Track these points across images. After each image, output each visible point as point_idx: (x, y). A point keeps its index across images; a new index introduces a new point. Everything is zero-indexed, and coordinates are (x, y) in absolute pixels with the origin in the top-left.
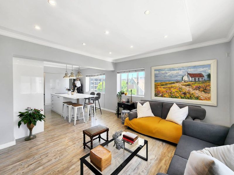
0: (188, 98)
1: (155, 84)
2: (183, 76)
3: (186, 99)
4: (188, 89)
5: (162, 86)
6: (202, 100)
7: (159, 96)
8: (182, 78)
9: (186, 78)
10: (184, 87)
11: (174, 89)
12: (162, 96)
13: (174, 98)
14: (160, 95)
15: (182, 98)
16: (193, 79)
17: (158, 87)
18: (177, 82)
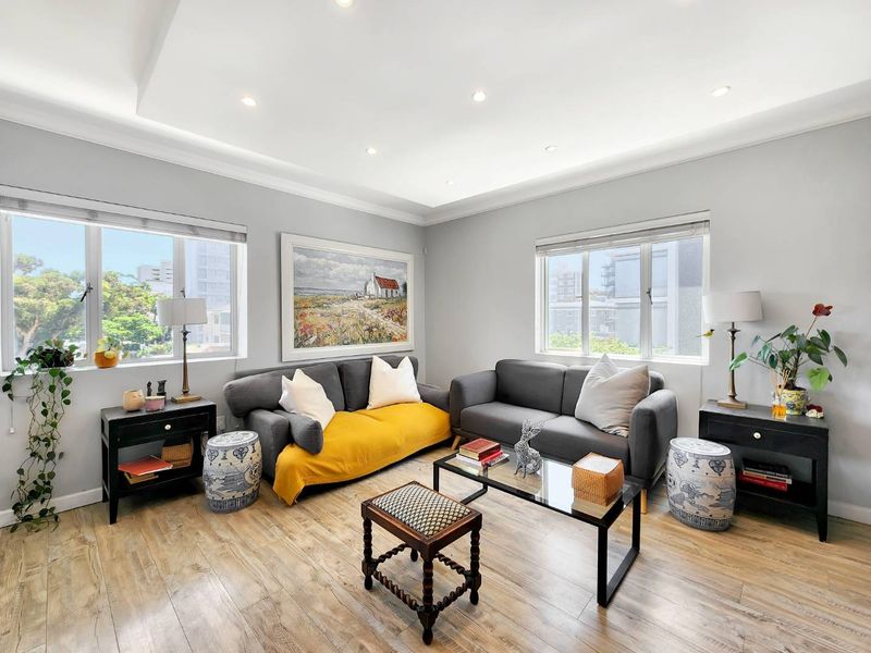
0: (377, 341)
1: (295, 303)
2: (367, 283)
3: (373, 342)
4: (375, 317)
5: (318, 310)
6: (396, 340)
7: (309, 346)
8: (366, 288)
9: (372, 288)
10: (369, 311)
11: (348, 317)
12: (318, 343)
13: (348, 344)
14: (313, 339)
15: (365, 341)
16: (384, 290)
17: (306, 311)
18: (356, 297)
